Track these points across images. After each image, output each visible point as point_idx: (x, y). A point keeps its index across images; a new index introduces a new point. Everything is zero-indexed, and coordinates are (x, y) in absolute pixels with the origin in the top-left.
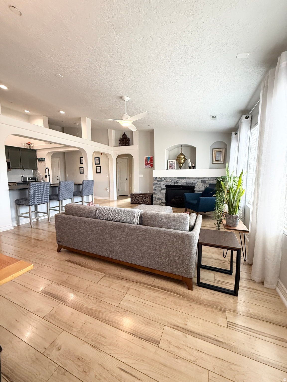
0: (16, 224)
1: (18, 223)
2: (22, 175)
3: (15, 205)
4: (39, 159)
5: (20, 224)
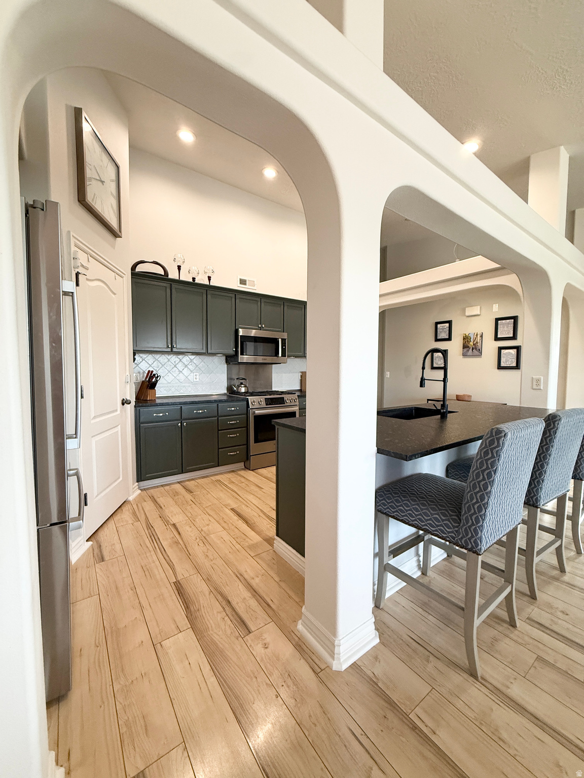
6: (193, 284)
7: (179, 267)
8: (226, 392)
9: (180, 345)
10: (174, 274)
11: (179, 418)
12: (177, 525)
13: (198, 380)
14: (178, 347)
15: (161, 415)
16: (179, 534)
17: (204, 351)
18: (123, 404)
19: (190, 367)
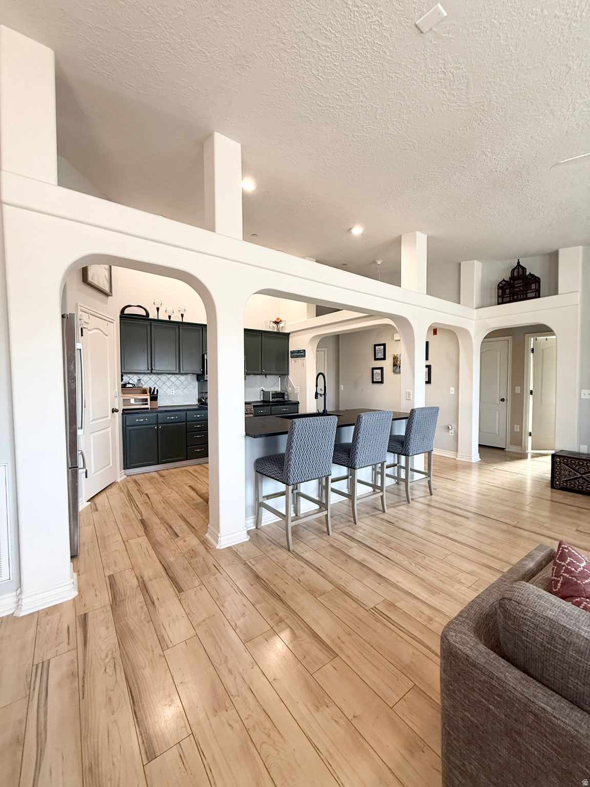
0: (252, 525)
1: (257, 522)
2: (262, 387)
3: (253, 473)
4: (292, 352)
5: (262, 525)
6: (169, 323)
7: (158, 309)
8: (197, 403)
9: (158, 367)
10: (152, 315)
11: (156, 423)
12: (149, 495)
13: (174, 394)
14: (156, 369)
15: (142, 420)
16: (149, 498)
17: (177, 372)
18: (113, 412)
19: (168, 384)
